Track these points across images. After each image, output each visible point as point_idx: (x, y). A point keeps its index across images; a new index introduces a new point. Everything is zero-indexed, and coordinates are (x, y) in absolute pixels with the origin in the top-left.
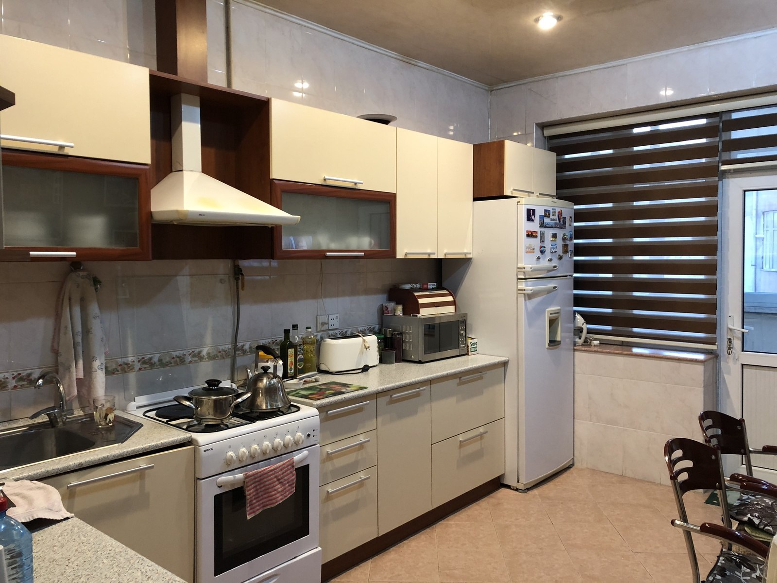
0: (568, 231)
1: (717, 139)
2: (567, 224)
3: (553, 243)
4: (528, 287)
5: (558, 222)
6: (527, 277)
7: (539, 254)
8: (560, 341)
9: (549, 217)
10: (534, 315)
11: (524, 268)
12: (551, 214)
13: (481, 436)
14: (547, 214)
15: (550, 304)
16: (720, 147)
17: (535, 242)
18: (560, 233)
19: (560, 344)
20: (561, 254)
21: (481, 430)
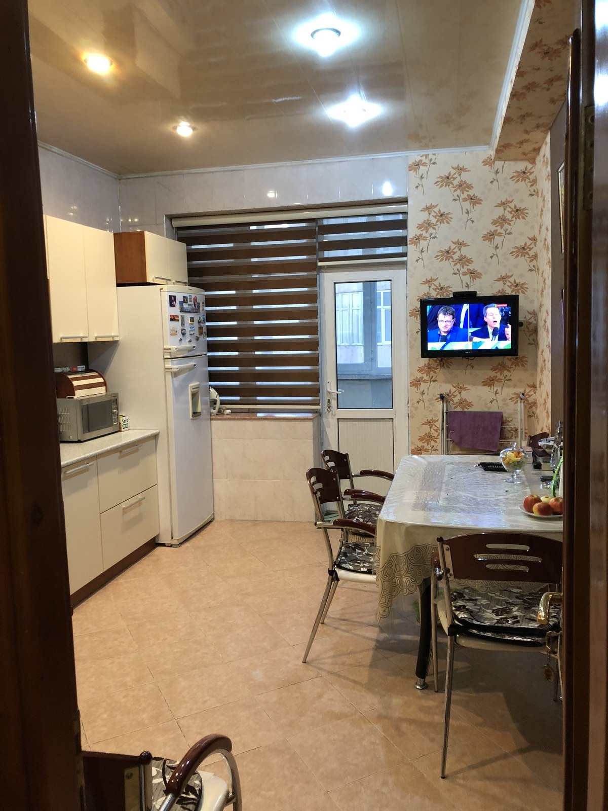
0: (201, 316)
1: (315, 240)
2: (201, 309)
3: (192, 326)
4: (174, 366)
5: (194, 307)
6: (173, 357)
7: (181, 336)
8: (200, 412)
9: (187, 303)
10: (179, 391)
11: (170, 349)
12: (188, 300)
13: (139, 502)
14: (185, 300)
15: (191, 381)
16: (317, 247)
17: (177, 325)
18: (196, 317)
19: (200, 415)
20: (198, 336)
21: (140, 496)
